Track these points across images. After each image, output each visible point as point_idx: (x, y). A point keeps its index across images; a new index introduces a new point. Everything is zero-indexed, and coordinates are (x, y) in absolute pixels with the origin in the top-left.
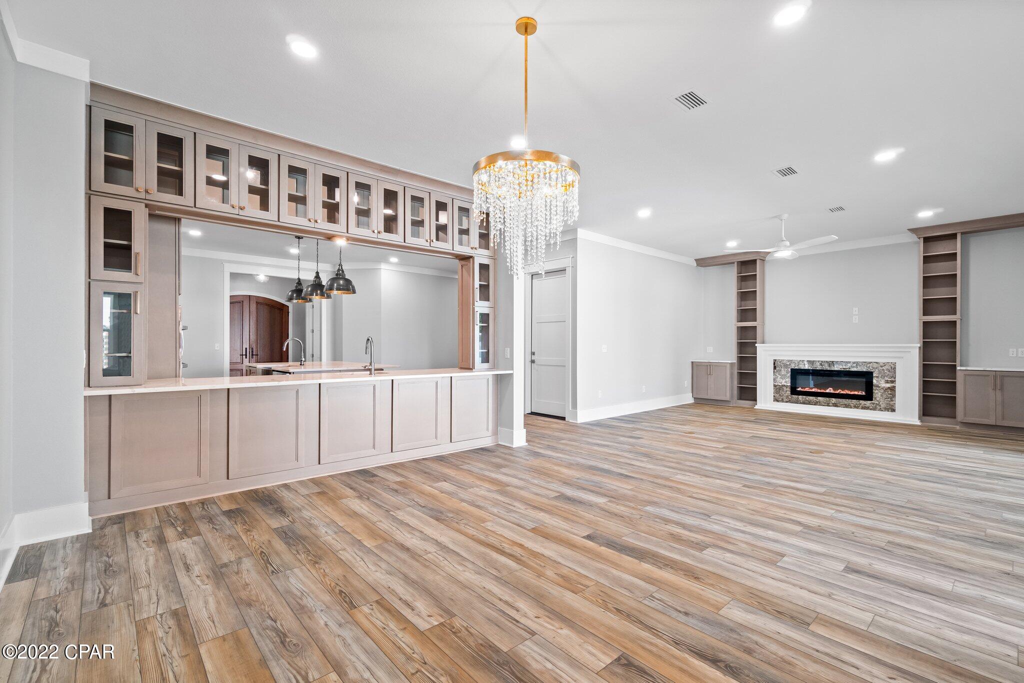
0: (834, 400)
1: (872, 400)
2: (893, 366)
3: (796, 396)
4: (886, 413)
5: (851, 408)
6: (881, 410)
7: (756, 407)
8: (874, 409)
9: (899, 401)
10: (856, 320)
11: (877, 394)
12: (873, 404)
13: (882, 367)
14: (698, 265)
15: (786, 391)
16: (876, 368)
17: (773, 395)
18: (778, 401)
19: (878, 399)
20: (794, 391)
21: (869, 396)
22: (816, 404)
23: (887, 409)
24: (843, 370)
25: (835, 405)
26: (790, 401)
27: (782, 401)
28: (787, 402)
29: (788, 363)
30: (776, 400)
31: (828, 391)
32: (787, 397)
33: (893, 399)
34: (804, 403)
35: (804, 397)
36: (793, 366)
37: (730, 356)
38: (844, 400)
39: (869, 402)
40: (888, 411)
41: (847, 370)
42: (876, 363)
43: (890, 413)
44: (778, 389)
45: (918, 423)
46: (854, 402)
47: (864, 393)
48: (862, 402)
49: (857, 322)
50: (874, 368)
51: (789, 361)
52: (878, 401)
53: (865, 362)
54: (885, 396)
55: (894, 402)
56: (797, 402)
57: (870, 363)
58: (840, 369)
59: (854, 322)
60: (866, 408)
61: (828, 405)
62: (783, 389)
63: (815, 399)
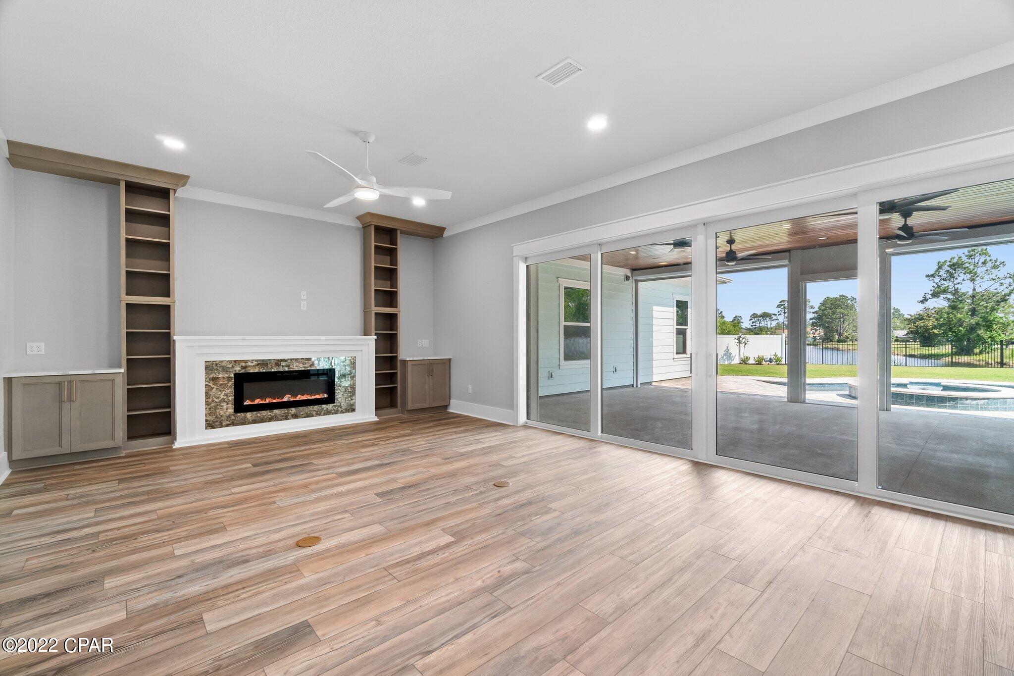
0: (293, 410)
1: (334, 403)
2: (352, 360)
3: (242, 414)
4: (347, 414)
5: (313, 416)
6: (342, 412)
7: (177, 445)
8: (336, 412)
9: (358, 399)
10: (304, 306)
11: (339, 395)
12: (335, 406)
13: (343, 362)
15: (227, 409)
16: (338, 364)
17: (204, 418)
18: (213, 427)
19: (339, 400)
20: (239, 408)
21: (331, 399)
22: (270, 419)
23: (347, 411)
24: (303, 369)
25: (295, 416)
26: (233, 424)
27: (221, 425)
28: (228, 425)
29: (230, 366)
30: (210, 425)
31: (286, 399)
32: (229, 417)
33: (353, 397)
34: (254, 422)
35: (255, 413)
36: (238, 369)
38: (305, 407)
39: (331, 405)
40: (349, 412)
41: (308, 368)
43: (350, 414)
44: (211, 407)
45: (376, 419)
46: (316, 407)
47: (326, 396)
48: (324, 406)
49: (305, 309)
50: (335, 365)
51: (230, 362)
52: (339, 402)
53: (327, 358)
54: (345, 395)
55: (354, 401)
56: (244, 422)
57: (331, 358)
58: (300, 369)
59: (302, 308)
60: (328, 413)
61: (286, 418)
62: (222, 406)
63: (269, 414)
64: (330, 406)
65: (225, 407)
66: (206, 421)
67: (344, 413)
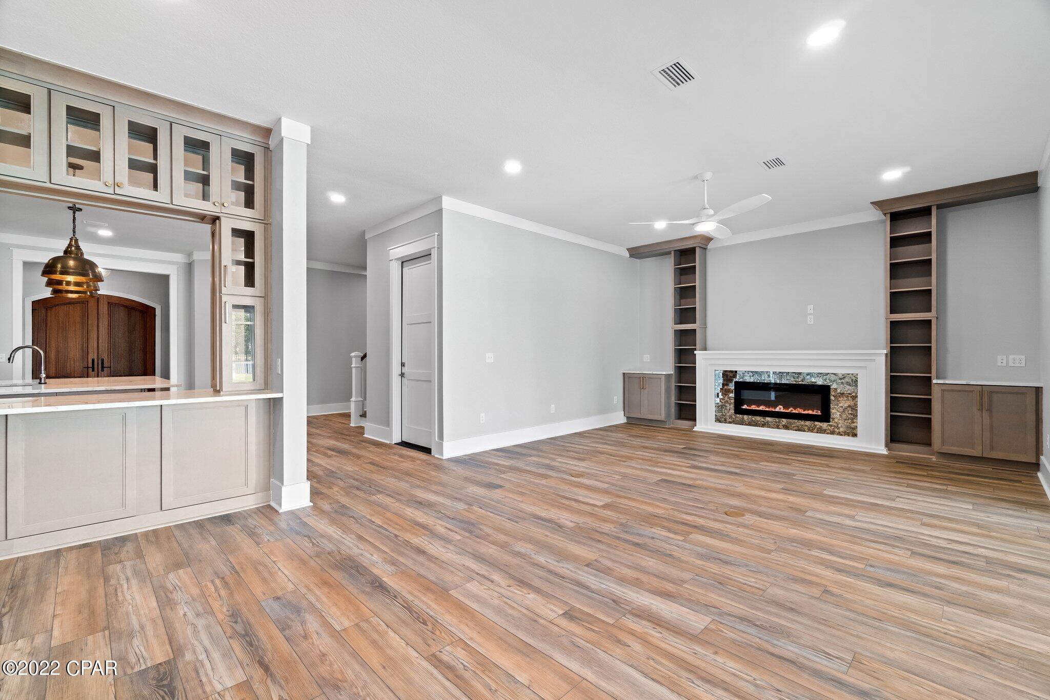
0: (784, 421)
1: (829, 422)
2: (854, 378)
3: (741, 416)
4: (846, 437)
5: (804, 431)
6: (839, 434)
7: (695, 429)
8: (832, 433)
9: (861, 422)
10: (810, 320)
11: (835, 412)
12: (831, 426)
13: (840, 379)
14: (631, 256)
15: (730, 410)
16: (834, 381)
17: (715, 413)
18: (720, 422)
19: (836, 420)
20: (738, 410)
21: (826, 417)
22: (764, 425)
23: (846, 433)
24: (794, 383)
25: (786, 427)
26: (734, 422)
27: (725, 421)
28: (730, 423)
29: (733, 375)
30: (718, 420)
31: (777, 409)
32: (731, 417)
33: (855, 420)
34: (750, 424)
35: (750, 417)
36: (738, 378)
37: (666, 366)
38: (796, 421)
39: (826, 424)
40: (849, 435)
41: (800, 383)
42: (834, 374)
43: (850, 438)
44: (720, 407)
45: (884, 451)
46: (808, 423)
47: (819, 413)
48: (818, 424)
49: (812, 323)
50: (831, 381)
51: (733, 372)
52: (836, 423)
53: (821, 373)
54: (844, 416)
55: (855, 424)
56: (742, 423)
57: (827, 374)
58: (791, 383)
59: (809, 323)
60: (821, 431)
61: (778, 427)
62: (726, 406)
63: (762, 420)
64: (824, 425)
65: (728, 408)
66: (716, 416)
67: (841, 435)
